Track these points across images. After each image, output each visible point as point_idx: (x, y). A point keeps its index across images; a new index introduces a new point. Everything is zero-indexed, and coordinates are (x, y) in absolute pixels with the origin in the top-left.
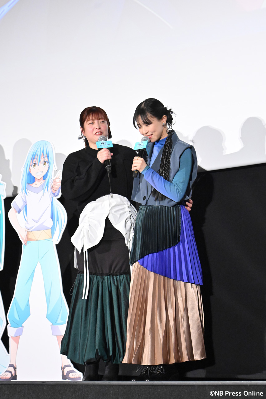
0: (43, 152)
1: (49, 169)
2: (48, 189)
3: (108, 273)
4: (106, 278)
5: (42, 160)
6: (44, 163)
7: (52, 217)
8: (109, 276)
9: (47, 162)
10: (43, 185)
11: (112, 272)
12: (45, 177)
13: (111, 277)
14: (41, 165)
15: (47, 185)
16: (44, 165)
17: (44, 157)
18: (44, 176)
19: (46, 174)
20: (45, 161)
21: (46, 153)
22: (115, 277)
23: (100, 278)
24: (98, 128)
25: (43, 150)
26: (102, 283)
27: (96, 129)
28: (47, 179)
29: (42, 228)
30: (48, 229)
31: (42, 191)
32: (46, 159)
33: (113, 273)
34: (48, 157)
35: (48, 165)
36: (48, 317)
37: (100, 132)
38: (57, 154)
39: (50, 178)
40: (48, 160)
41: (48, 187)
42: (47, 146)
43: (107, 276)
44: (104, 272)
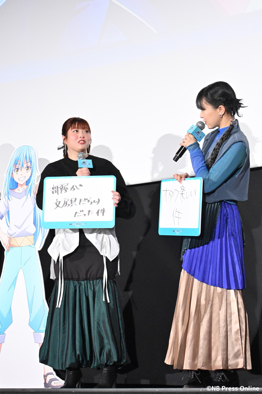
0: (26, 157)
1: (32, 174)
2: (30, 195)
3: (84, 278)
4: (83, 283)
5: (25, 165)
6: (27, 168)
7: (35, 223)
8: (85, 281)
9: (30, 167)
10: (26, 190)
11: (88, 277)
12: (27, 183)
13: (88, 281)
14: (24, 170)
15: (30, 191)
16: (27, 171)
17: (27, 163)
18: (26, 181)
19: (29, 180)
20: (28, 166)
21: (29, 158)
22: (91, 282)
23: (77, 283)
24: (82, 136)
25: (26, 155)
26: (79, 288)
27: (81, 137)
28: (30, 184)
29: (25, 234)
30: (30, 235)
31: (25, 197)
32: (29, 164)
33: (90, 278)
34: (31, 162)
35: (31, 170)
36: (30, 324)
37: (84, 141)
38: (40, 159)
39: (33, 184)
40: (31, 165)
41: (30, 193)
42: (30, 152)
43: (84, 281)
44: (81, 277)
